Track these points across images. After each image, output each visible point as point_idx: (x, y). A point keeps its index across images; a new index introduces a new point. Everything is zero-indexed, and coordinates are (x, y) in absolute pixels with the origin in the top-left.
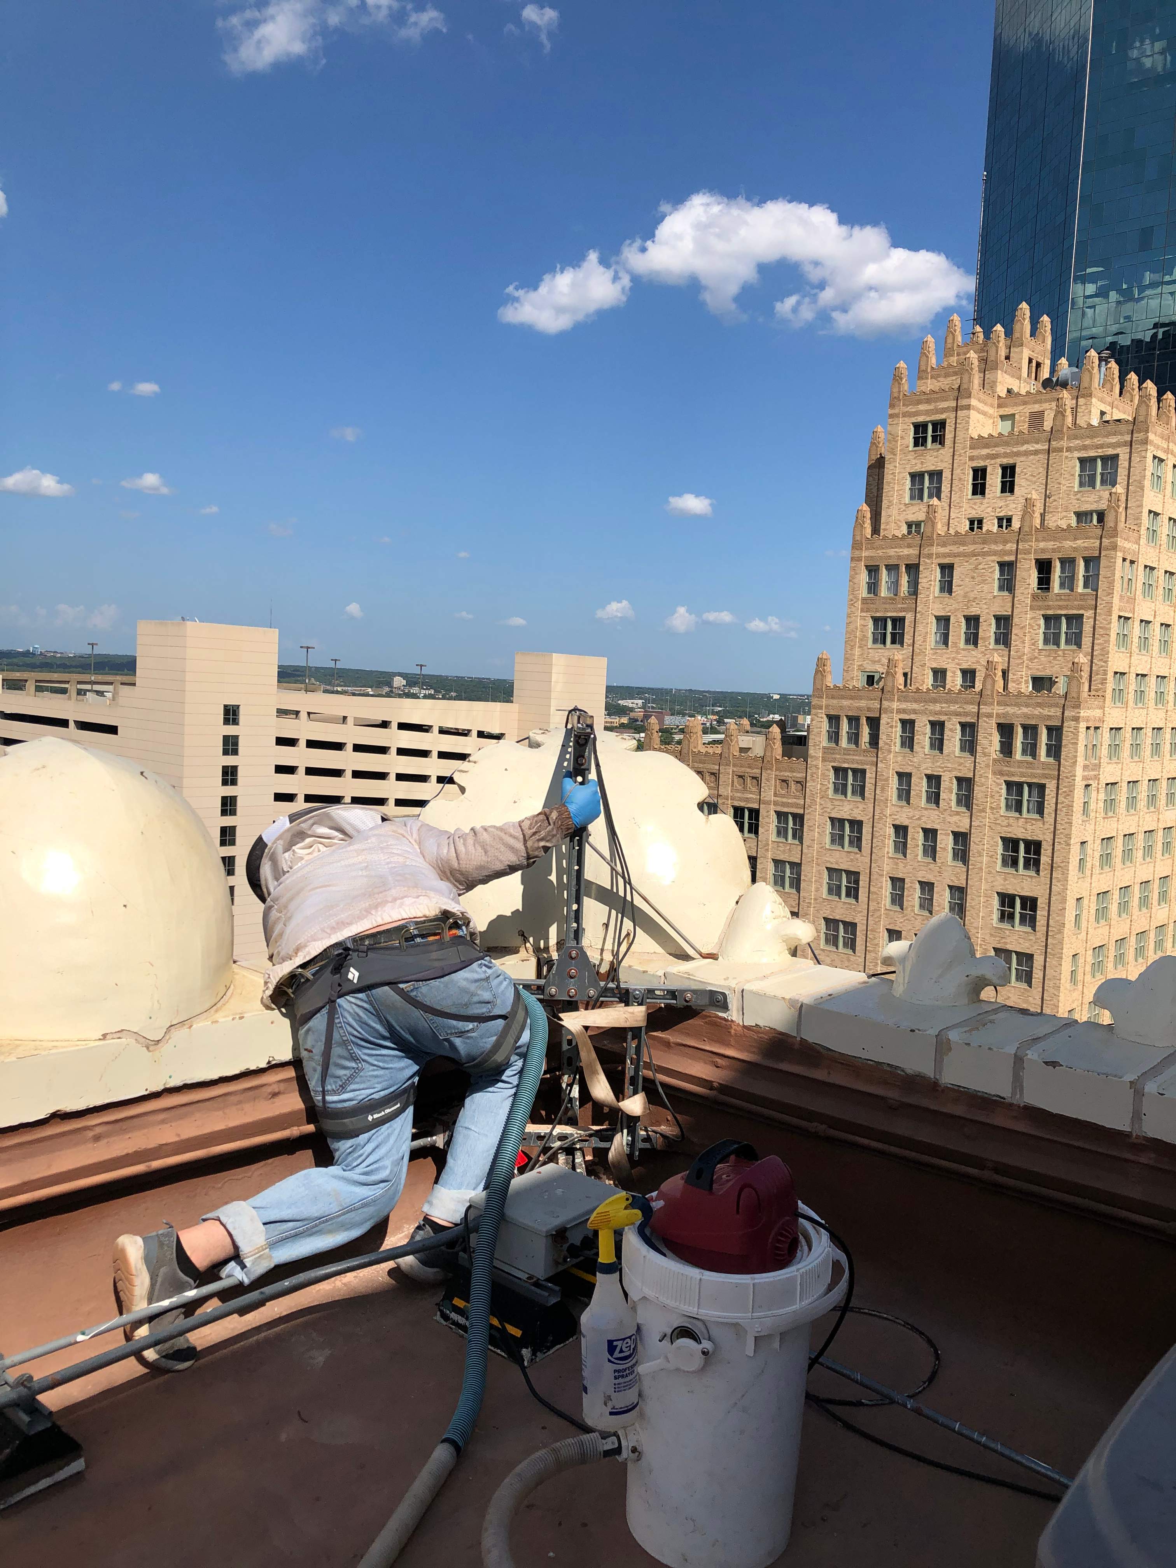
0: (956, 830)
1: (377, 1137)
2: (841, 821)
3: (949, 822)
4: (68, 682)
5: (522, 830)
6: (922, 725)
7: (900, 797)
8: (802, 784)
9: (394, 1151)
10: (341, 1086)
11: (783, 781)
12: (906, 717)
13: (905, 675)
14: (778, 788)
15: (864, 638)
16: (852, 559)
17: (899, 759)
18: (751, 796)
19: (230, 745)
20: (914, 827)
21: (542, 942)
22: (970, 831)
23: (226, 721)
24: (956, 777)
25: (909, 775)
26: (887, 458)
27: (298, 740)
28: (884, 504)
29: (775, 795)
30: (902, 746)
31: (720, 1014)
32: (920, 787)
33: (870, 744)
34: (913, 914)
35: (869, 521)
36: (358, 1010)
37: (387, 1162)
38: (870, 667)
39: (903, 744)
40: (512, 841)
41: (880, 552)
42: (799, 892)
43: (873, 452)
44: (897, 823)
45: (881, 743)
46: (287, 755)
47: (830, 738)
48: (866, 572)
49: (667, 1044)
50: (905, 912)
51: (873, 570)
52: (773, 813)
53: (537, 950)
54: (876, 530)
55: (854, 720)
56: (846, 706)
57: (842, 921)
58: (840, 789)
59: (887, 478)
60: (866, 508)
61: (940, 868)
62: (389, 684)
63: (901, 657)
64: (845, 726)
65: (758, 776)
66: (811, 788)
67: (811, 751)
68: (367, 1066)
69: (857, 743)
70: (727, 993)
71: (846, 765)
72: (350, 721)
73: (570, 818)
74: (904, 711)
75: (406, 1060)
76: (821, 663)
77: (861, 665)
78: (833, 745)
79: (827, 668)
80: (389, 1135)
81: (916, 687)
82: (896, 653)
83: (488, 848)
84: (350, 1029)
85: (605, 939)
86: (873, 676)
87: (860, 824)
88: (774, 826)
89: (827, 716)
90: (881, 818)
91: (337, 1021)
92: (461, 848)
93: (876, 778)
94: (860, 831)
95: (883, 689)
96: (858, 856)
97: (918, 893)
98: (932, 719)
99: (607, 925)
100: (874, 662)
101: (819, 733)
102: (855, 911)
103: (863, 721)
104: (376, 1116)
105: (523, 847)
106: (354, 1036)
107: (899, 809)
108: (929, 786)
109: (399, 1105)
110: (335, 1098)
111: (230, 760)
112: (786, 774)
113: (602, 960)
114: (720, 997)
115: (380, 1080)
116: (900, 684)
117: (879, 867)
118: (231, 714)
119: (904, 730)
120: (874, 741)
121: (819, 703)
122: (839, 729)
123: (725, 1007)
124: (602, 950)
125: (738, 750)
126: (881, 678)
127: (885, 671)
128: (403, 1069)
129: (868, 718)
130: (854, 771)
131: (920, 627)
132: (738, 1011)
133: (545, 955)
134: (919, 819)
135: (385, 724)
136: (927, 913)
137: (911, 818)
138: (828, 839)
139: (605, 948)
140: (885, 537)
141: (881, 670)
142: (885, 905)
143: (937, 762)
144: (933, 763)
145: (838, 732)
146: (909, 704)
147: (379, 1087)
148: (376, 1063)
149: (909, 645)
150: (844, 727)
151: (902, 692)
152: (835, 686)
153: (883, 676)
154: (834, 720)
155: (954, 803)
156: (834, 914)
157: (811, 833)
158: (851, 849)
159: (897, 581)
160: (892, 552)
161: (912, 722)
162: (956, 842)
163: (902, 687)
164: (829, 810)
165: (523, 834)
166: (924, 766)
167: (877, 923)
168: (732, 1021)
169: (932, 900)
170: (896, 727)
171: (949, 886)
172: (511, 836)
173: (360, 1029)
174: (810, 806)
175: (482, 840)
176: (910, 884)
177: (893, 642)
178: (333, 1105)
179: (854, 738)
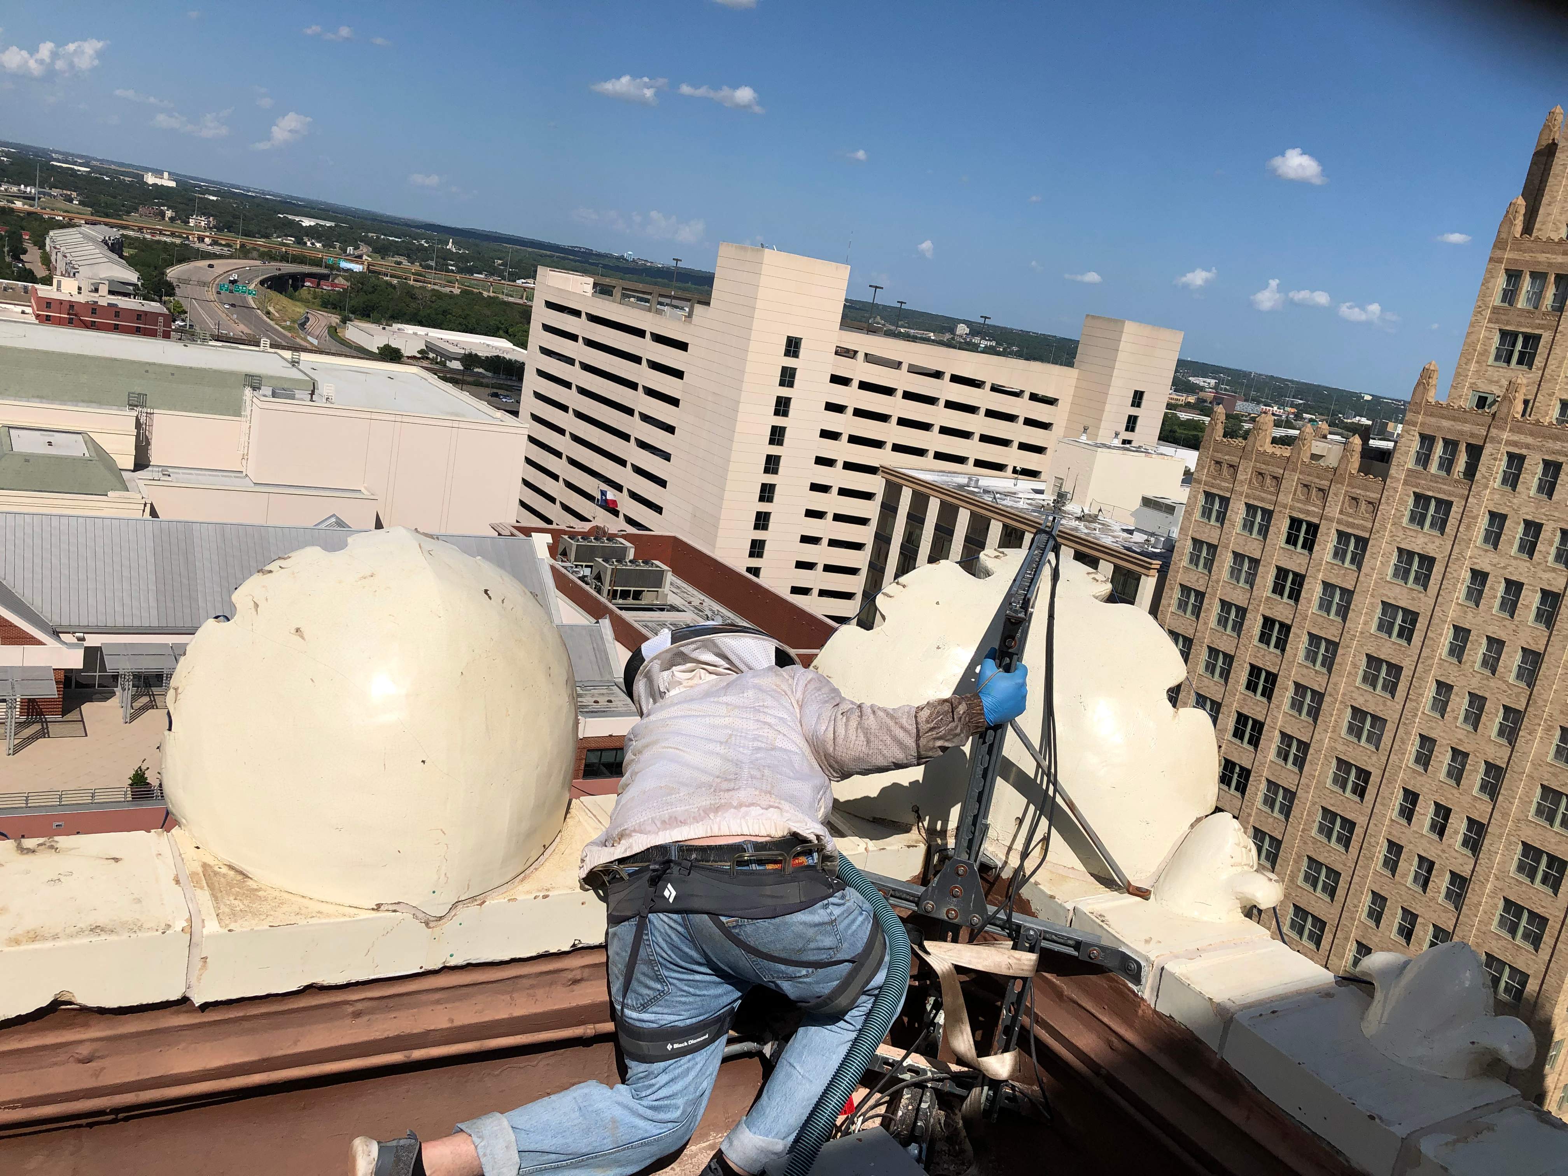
0: (1547, 588)
1: (675, 1068)
2: (1411, 554)
3: (1541, 578)
4: (650, 294)
5: (917, 723)
6: (1533, 462)
7: (1486, 540)
8: (1374, 506)
9: (691, 1089)
10: (641, 1005)
11: (1353, 498)
12: (1517, 451)
13: (1526, 402)
14: (1346, 505)
15: (1485, 352)
16: (1491, 260)
17: (1497, 497)
18: (1313, 508)
19: (788, 377)
20: (1496, 577)
21: (939, 823)
22: (1565, 592)
23: (787, 353)
24: (1561, 529)
25: (1503, 517)
26: (1560, 145)
27: (852, 380)
28: (1545, 200)
29: (1341, 512)
30: (1503, 483)
31: (1130, 985)
32: (1514, 532)
33: (1465, 474)
34: (1471, 670)
35: (1521, 218)
36: (670, 932)
37: (680, 1101)
38: (1484, 387)
39: (1504, 481)
40: (901, 734)
41: (1527, 256)
42: (1345, 622)
43: (1545, 137)
44: (1477, 567)
45: (1478, 476)
46: (839, 395)
47: (1418, 461)
48: (1505, 277)
49: (1059, 995)
50: (1462, 666)
51: (1514, 276)
52: (1333, 531)
53: (931, 832)
54: (1528, 229)
55: (1451, 445)
56: (1446, 427)
57: (1386, 662)
58: (1418, 519)
59: (1556, 168)
60: (1521, 202)
61: (1517, 626)
62: (952, 331)
63: (1525, 381)
64: (1439, 449)
65: (1327, 488)
66: (1384, 512)
67: (1393, 471)
68: (675, 990)
69: (1448, 471)
70: (1143, 964)
71: (1430, 494)
72: (905, 367)
73: (983, 714)
74: (1515, 444)
75: (726, 985)
76: (1426, 375)
77: (1474, 383)
78: (1420, 468)
79: (1433, 382)
80: (688, 1070)
81: (1536, 418)
82: (1521, 376)
83: (872, 739)
84: (658, 949)
85: (1015, 836)
86: (1486, 398)
87: (1432, 561)
88: (1332, 546)
89: (1420, 434)
90: (1458, 559)
91: (645, 937)
92: (841, 731)
93: (1463, 514)
94: (1430, 569)
95: (1494, 415)
96: (1421, 595)
97: (1483, 649)
98: (1547, 457)
99: (1020, 821)
100: (1491, 382)
101: (1407, 453)
102: (1404, 654)
103: (1463, 447)
104: (676, 1046)
105: (914, 745)
106: (662, 957)
107: (1482, 553)
108: (1525, 533)
109: (707, 1036)
110: (634, 1015)
111: (785, 392)
112: (1358, 492)
113: (1006, 863)
114: (1134, 966)
115: (688, 1007)
116: (1517, 413)
117: (1443, 611)
118: (793, 347)
119: (1509, 465)
120: (1471, 472)
121: (1414, 419)
122: (1431, 451)
123: (1137, 980)
124: (1010, 849)
125: (1309, 455)
126: (1495, 401)
127: (1501, 394)
128: (720, 996)
129: (1469, 445)
130: (1439, 502)
131: (1557, 351)
132: (1152, 989)
133: (939, 841)
134: (1505, 568)
135: (938, 375)
136: (1488, 673)
137: (1495, 565)
138: (1390, 571)
139: (1014, 847)
140: (1537, 238)
141: (1497, 392)
142: (1440, 655)
143: (1542, 508)
144: (1537, 509)
145: (1430, 455)
146: (1522, 437)
147: (686, 1014)
148: (686, 988)
149: (1538, 369)
150: (1438, 451)
151: (1518, 421)
152: (1437, 403)
153: (1499, 399)
154: (1427, 440)
155: (1551, 558)
156: (1379, 653)
157: (1373, 561)
158: (1416, 587)
159: (1541, 292)
160: (1542, 257)
161: (1522, 458)
162: (1543, 601)
163: (1519, 416)
164: (1398, 539)
165: (917, 728)
166: (1524, 510)
167: (1427, 671)
168: (1142, 999)
169: (1498, 659)
170: (1501, 460)
171: (1522, 648)
172: (902, 727)
173: (669, 952)
174: (1378, 532)
175: (866, 726)
176: (1475, 637)
177: (1520, 362)
178: (630, 1021)
179: (1447, 465)
